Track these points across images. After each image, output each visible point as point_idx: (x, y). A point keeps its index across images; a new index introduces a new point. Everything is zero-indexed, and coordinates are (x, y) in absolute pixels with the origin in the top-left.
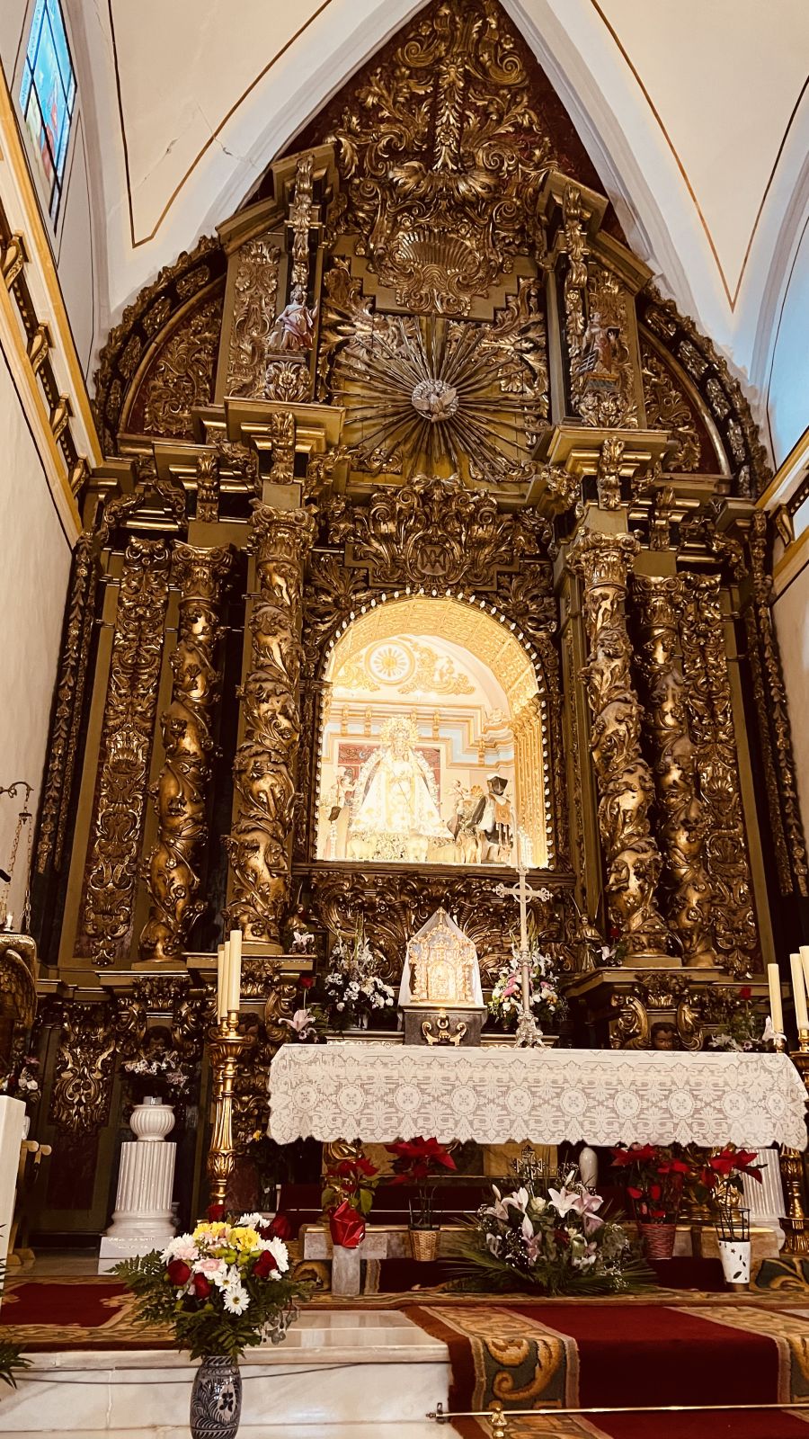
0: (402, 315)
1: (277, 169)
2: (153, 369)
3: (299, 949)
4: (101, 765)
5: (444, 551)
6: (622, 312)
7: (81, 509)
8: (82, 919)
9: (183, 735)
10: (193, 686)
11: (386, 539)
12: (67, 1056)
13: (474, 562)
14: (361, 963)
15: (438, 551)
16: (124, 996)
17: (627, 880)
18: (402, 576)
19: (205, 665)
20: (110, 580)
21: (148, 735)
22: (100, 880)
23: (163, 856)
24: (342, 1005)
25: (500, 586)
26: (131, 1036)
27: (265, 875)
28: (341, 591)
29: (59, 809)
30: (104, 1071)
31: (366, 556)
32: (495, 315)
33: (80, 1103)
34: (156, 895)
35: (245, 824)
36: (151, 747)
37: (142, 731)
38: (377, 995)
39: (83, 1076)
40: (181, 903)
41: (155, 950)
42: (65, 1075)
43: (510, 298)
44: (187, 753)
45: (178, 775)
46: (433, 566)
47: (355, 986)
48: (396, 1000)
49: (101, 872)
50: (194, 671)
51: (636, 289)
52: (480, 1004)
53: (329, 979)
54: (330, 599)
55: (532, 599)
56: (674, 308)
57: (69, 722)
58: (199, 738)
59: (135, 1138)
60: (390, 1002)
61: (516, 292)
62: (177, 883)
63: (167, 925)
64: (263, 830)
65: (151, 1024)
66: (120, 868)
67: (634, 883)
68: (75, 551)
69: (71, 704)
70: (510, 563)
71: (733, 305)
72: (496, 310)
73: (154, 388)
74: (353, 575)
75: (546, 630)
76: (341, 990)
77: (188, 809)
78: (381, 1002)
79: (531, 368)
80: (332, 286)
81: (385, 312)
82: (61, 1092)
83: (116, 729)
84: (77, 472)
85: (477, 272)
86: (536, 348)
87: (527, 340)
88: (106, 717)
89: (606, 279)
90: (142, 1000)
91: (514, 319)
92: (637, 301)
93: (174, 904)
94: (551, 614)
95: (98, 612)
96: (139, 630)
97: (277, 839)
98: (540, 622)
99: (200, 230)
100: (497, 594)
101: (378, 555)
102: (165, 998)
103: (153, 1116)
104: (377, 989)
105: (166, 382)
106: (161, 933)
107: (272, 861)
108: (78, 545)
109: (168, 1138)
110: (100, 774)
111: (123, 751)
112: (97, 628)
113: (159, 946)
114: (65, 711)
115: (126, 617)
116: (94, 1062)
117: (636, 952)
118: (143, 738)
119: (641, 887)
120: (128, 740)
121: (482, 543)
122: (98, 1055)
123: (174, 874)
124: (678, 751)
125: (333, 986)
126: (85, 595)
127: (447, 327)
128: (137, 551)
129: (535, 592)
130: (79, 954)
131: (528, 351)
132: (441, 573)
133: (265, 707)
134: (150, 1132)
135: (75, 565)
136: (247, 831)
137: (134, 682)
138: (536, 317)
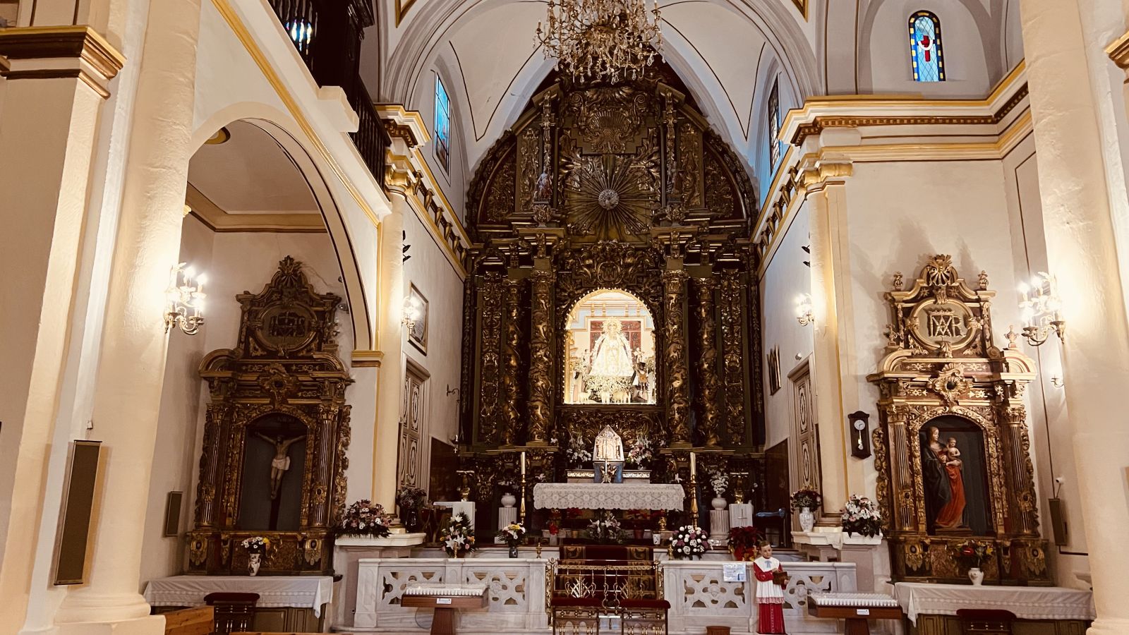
0: (595, 155)
1: (535, 100)
2: (489, 192)
3: (553, 444)
4: (481, 367)
5: (613, 270)
6: (696, 143)
7: (465, 268)
8: (480, 428)
9: (511, 360)
10: (513, 339)
11: (589, 266)
12: (478, 478)
13: (626, 273)
14: (579, 445)
15: (610, 270)
16: (497, 458)
17: (675, 415)
18: (596, 282)
19: (517, 330)
20: (479, 290)
21: (498, 354)
22: (485, 413)
23: (506, 407)
24: (571, 461)
25: (638, 282)
26: (499, 472)
27: (541, 417)
28: (571, 290)
29: (468, 388)
30: (491, 483)
31: (580, 274)
32: (637, 150)
33: (484, 494)
34: (505, 421)
35: (533, 398)
36: (499, 359)
37: (496, 353)
38: (585, 457)
39: (484, 485)
40: (514, 424)
41: (506, 441)
42: (479, 484)
43: (644, 140)
44: (512, 366)
45: (510, 375)
46: (609, 277)
47: (576, 454)
48: (592, 458)
49: (485, 409)
50: (513, 333)
51: (703, 130)
52: (622, 459)
53: (568, 451)
54: (566, 294)
55: (652, 288)
56: (720, 139)
57: (468, 354)
58: (517, 360)
59: (503, 506)
60: (590, 459)
61: (646, 137)
62: (512, 417)
63: (510, 432)
64: (540, 401)
65: (506, 467)
66: (492, 407)
67: (677, 416)
68: (465, 283)
69: (468, 347)
70: (643, 272)
71: (746, 138)
72: (637, 148)
73: (490, 201)
74: (576, 282)
75: (658, 301)
76: (572, 455)
77: (514, 388)
78: (586, 459)
79: (653, 176)
80: (563, 145)
81: (587, 155)
82: (478, 490)
83: (485, 353)
84: (463, 254)
85: (628, 130)
86: (656, 165)
87: (652, 161)
88: (482, 349)
89: (688, 127)
90: (502, 460)
91: (645, 151)
92: (703, 135)
93: (512, 425)
94: (660, 294)
95: (475, 304)
96: (491, 310)
97: (545, 403)
98: (654, 297)
99: (504, 127)
100: (637, 286)
101: (586, 273)
102: (510, 459)
103: (508, 499)
104: (584, 455)
105: (495, 197)
106: (508, 435)
107: (543, 412)
108: (466, 279)
109: (514, 506)
110: (481, 371)
111: (488, 362)
112: (476, 310)
113: (507, 440)
114: (467, 350)
115: (486, 304)
116: (488, 479)
117: (676, 441)
118: (497, 355)
119: (679, 417)
120: (491, 357)
121: (629, 265)
122: (489, 477)
123: (511, 413)
124: (707, 356)
125: (569, 454)
126: (470, 302)
127: (615, 159)
128: (488, 276)
129: (654, 284)
130: (479, 440)
131: (652, 167)
132: (612, 279)
133: (539, 353)
134: (507, 504)
135: (465, 289)
136: (534, 401)
137: (491, 334)
138: (656, 148)
